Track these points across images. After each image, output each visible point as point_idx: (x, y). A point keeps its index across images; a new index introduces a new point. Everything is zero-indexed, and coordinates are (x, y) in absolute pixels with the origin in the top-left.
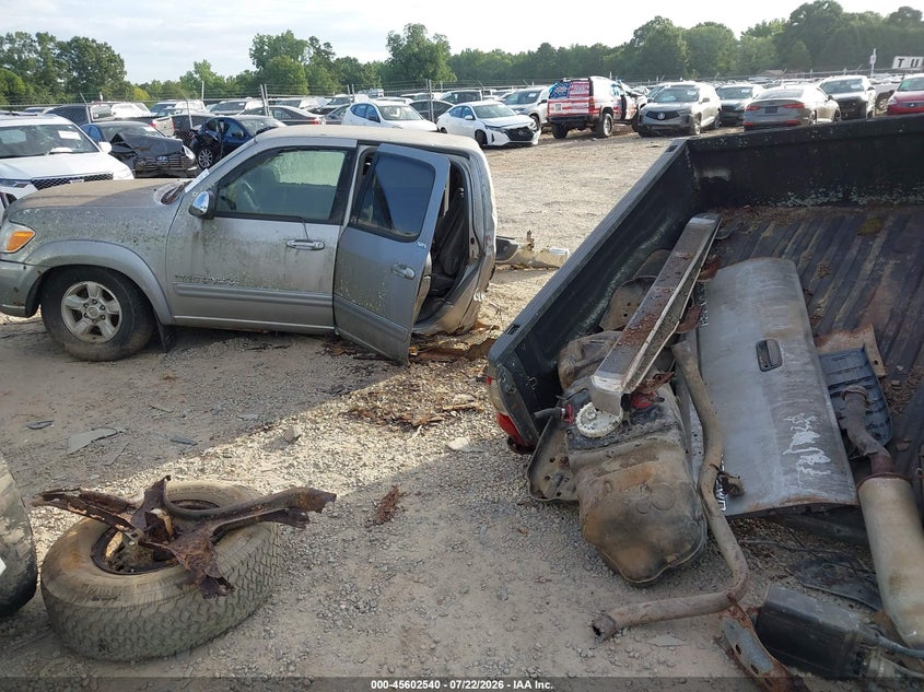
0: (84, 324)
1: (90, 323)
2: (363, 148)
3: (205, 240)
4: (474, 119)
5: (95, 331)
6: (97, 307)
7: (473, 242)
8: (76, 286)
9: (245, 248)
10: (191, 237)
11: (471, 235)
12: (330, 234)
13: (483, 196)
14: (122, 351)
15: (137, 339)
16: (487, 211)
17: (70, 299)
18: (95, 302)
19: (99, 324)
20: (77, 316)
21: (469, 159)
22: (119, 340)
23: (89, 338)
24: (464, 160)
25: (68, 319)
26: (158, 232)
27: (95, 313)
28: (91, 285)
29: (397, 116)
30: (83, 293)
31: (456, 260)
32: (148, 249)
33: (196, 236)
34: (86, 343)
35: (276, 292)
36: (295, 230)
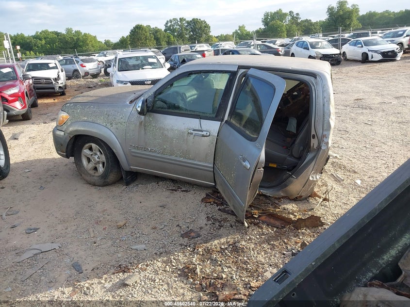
0: (91, 165)
1: (94, 165)
2: (242, 71)
3: (145, 126)
4: (362, 47)
5: (96, 169)
6: (96, 157)
7: (314, 137)
8: (87, 145)
9: (166, 132)
10: (138, 124)
11: (313, 132)
12: (213, 127)
13: (324, 105)
14: (104, 182)
15: (112, 177)
16: (326, 116)
17: (86, 151)
18: (96, 154)
19: (97, 166)
20: (89, 160)
21: (316, 78)
22: (104, 176)
23: (92, 172)
24: (312, 79)
25: (85, 162)
26: (122, 120)
27: (95, 160)
28: (94, 145)
29: (319, 46)
30: (91, 149)
31: (302, 148)
32: (117, 129)
33: (141, 123)
34: (91, 175)
35: (181, 159)
36: (194, 123)
